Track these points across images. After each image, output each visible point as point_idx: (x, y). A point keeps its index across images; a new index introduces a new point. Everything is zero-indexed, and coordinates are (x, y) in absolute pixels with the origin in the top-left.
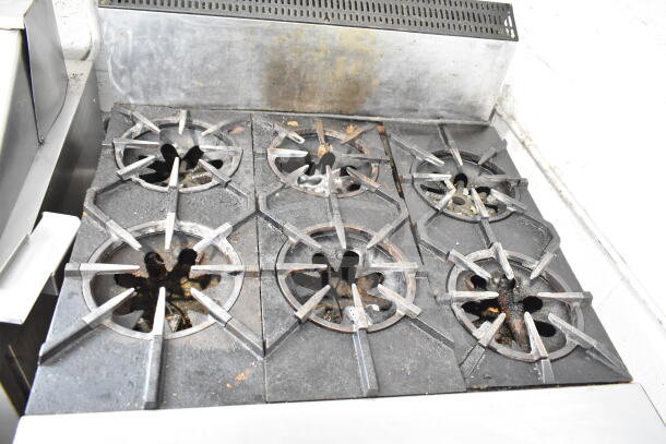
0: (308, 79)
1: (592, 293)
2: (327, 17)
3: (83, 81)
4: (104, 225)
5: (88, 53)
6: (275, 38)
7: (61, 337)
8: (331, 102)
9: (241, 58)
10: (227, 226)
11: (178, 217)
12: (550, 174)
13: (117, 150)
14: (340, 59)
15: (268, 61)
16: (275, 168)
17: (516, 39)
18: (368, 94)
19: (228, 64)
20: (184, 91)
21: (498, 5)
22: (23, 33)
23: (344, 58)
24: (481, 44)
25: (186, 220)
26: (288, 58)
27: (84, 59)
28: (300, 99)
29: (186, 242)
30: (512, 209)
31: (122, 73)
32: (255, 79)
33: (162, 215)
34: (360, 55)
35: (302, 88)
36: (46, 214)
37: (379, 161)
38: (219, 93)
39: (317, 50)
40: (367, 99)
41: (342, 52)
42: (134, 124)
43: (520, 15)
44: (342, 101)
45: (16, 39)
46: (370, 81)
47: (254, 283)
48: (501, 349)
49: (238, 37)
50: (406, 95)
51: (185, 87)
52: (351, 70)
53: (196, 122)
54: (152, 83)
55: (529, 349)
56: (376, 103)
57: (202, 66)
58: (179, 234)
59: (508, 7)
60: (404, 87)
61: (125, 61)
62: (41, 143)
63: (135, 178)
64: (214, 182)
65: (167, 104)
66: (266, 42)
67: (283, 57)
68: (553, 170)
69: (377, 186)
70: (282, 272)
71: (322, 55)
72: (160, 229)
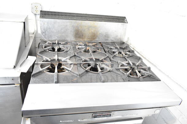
0: (84, 33)
1: (150, 67)
2: (87, 19)
3: (33, 37)
4: (42, 57)
5: (34, 33)
6: (76, 24)
7: (35, 72)
8: (89, 38)
9: (69, 29)
10: (69, 57)
11: (58, 56)
12: (140, 53)
13: (43, 46)
14: (90, 28)
15: (75, 29)
16: (78, 49)
17: (127, 23)
18: (97, 36)
19: (66, 30)
20: (56, 36)
21: (123, 17)
22: (24, 23)
23: (91, 28)
24: (120, 24)
25: (59, 57)
26: (79, 28)
27: (33, 34)
28: (82, 38)
29: (59, 62)
30: (131, 55)
31: (43, 33)
32: (72, 33)
33: (54, 56)
34: (95, 27)
35: (82, 35)
36: (29, 56)
37: (101, 48)
38: (64, 37)
39: (85, 26)
40: (97, 37)
41: (91, 27)
42: (46, 42)
43: (128, 19)
44: (92, 38)
45: (23, 24)
46: (97, 33)
47: (76, 66)
48: (131, 76)
49: (68, 24)
50: (105, 36)
51: (57, 35)
52: (93, 31)
53: (59, 42)
54: (50, 35)
55: (137, 76)
56: (99, 38)
57: (61, 31)
58: (58, 60)
59: (125, 18)
60: (105, 34)
61: (44, 30)
62: (26, 47)
63: (47, 50)
64: (65, 51)
65: (53, 40)
66: (75, 25)
67: (78, 28)
68: (141, 52)
69: (101, 51)
70: (82, 64)
71: (87, 27)
72: (54, 59)
